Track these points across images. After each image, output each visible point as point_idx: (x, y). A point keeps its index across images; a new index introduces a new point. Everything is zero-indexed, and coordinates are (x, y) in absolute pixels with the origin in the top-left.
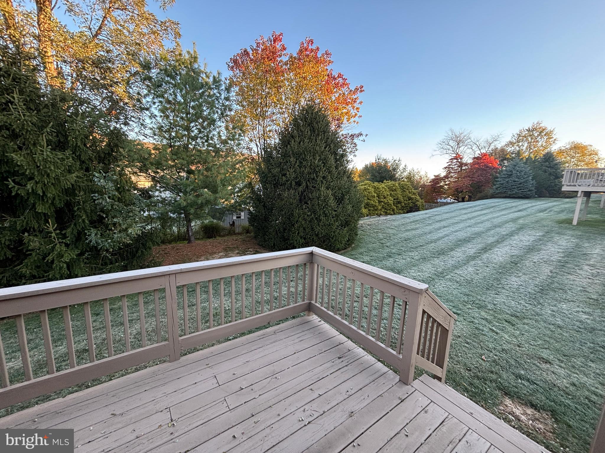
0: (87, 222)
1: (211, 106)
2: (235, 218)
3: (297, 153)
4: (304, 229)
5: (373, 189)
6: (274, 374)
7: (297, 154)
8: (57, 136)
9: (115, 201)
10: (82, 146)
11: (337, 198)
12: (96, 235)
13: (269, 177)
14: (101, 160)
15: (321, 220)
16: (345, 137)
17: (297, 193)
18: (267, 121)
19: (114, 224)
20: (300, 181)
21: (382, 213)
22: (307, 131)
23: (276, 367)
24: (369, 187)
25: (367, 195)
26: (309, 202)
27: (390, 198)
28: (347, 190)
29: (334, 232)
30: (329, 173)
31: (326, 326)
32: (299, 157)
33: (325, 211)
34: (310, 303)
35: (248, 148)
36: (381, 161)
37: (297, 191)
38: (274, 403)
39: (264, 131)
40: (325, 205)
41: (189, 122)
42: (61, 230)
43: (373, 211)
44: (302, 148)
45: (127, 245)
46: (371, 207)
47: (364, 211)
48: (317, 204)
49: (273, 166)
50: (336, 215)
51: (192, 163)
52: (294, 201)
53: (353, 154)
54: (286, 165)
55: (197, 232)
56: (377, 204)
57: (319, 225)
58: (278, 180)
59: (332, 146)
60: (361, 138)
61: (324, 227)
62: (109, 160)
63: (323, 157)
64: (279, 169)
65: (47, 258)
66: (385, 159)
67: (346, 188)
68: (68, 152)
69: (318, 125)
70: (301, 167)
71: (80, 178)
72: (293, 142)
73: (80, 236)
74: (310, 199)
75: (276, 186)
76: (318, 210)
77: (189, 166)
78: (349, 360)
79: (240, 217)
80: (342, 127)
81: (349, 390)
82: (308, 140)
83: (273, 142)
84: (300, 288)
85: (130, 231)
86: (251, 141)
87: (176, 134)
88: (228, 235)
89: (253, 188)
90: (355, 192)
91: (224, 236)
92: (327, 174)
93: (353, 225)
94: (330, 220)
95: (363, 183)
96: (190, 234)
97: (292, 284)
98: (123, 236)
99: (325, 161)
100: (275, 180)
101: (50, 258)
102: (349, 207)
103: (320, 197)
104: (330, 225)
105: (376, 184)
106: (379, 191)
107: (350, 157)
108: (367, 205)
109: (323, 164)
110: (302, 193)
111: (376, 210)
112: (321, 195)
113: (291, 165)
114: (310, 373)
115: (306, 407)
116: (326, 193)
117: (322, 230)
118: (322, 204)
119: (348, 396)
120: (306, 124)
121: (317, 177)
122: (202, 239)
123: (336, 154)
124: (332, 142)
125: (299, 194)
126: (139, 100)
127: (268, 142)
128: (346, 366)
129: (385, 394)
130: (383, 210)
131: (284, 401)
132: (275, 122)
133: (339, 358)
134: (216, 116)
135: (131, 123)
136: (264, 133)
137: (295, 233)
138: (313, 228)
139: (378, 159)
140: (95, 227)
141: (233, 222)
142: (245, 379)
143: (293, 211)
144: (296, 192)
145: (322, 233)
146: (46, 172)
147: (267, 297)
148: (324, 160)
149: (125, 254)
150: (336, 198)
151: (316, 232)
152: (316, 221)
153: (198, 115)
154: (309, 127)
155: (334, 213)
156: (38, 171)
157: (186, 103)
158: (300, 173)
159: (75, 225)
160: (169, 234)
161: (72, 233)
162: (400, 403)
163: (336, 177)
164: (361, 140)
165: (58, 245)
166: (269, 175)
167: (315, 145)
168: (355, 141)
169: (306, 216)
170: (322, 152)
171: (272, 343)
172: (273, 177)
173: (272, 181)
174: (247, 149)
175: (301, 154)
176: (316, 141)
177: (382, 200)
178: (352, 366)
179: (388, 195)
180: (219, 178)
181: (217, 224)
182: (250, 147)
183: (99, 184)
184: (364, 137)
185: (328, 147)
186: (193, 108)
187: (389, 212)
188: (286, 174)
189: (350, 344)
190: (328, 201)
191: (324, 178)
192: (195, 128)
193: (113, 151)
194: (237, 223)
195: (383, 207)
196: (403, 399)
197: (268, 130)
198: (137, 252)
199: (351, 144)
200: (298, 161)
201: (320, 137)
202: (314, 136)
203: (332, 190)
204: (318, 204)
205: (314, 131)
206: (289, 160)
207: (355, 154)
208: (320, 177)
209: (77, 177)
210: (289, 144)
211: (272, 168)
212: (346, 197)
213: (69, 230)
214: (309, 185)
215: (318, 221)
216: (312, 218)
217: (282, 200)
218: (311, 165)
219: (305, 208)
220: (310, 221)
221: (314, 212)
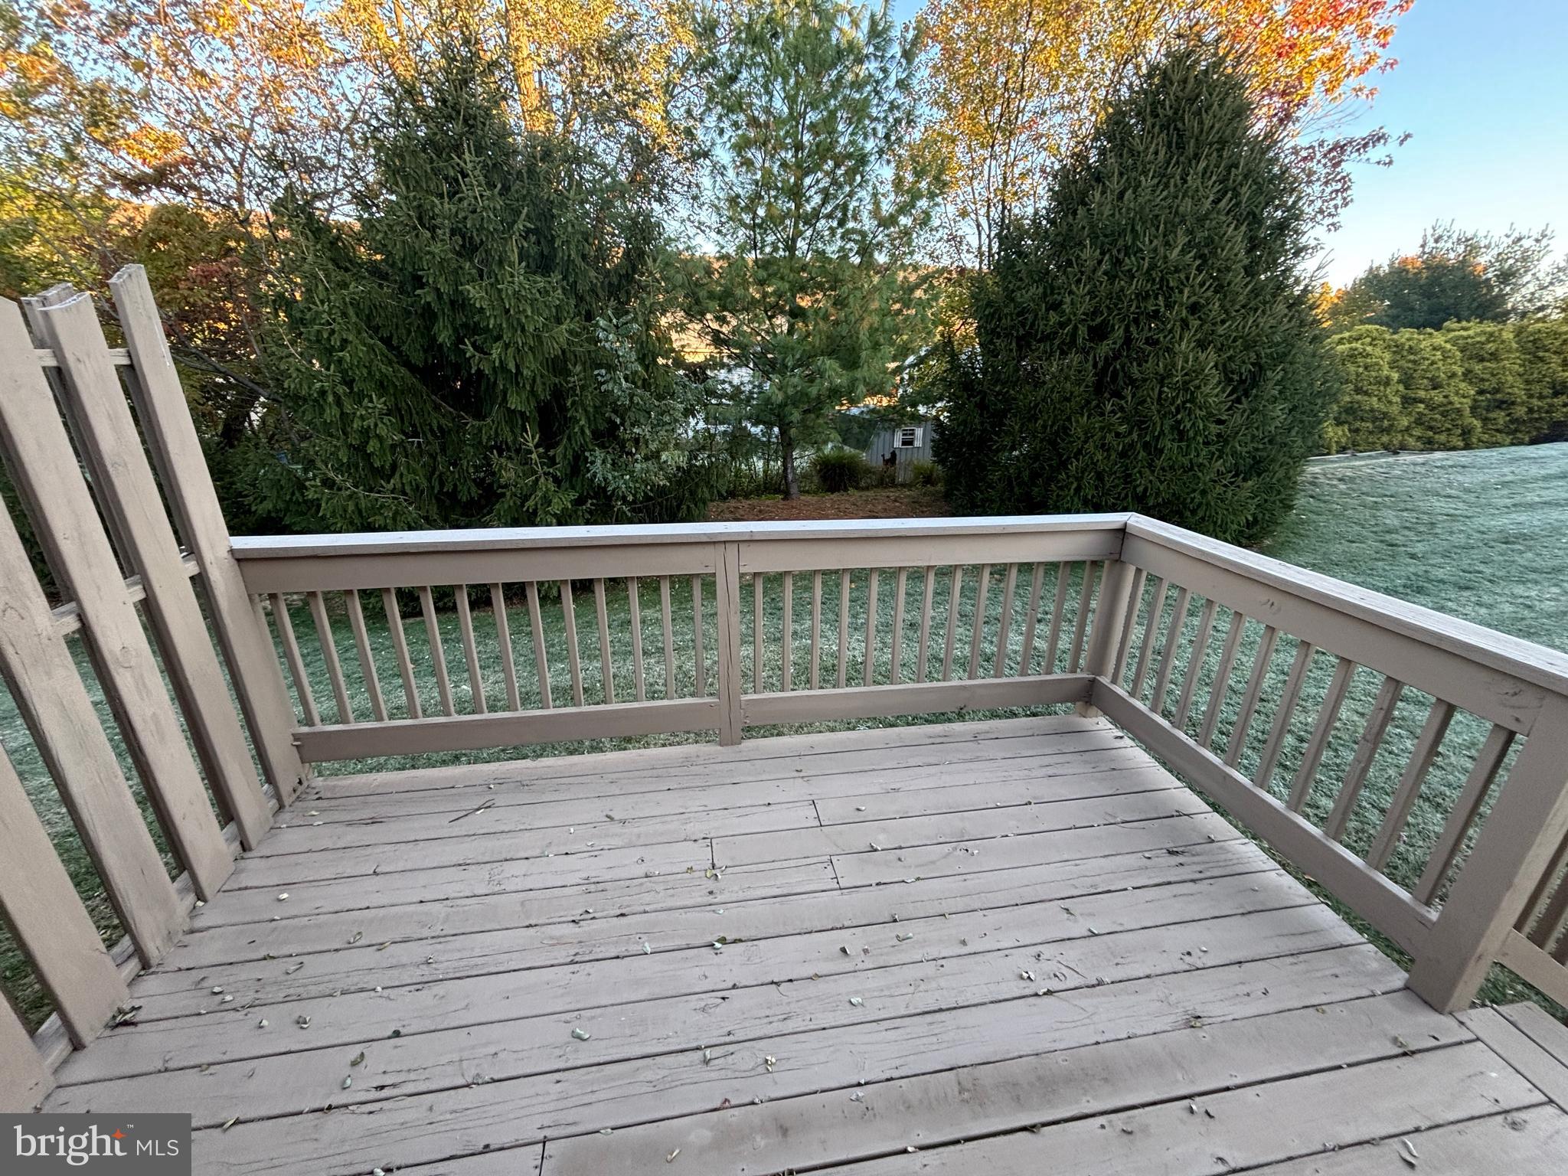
0: (587, 432)
1: (859, 112)
2: (897, 444)
3: (1108, 232)
4: (1100, 476)
5: (1387, 356)
6: (962, 840)
7: (1106, 236)
8: (539, 243)
9: (637, 387)
10: (578, 261)
11: (1236, 377)
12: (604, 462)
13: (1006, 315)
14: (613, 291)
15: (1161, 451)
16: (1305, 159)
17: (1091, 362)
18: (1021, 143)
19: (637, 441)
20: (1105, 322)
21: (1411, 441)
22: (1156, 151)
23: (972, 824)
24: (1369, 349)
25: (1358, 375)
26: (1128, 392)
27: (1463, 385)
28: (1281, 349)
29: (1204, 493)
30: (1216, 292)
31: (1137, 756)
32: (1114, 243)
33: (1179, 422)
34: (1093, 681)
35: (952, 238)
36: (1450, 245)
37: (1091, 358)
38: (954, 910)
39: (1005, 179)
40: (1184, 403)
41: (799, 174)
42: (547, 450)
43: (1371, 433)
44: (1129, 209)
45: (661, 491)
46: (1362, 420)
47: (1333, 432)
48: (1156, 396)
49: (1021, 280)
50: (1219, 435)
51: (803, 289)
52: (1077, 390)
53: (1328, 221)
54: (1065, 272)
55: (805, 476)
56: (1395, 409)
57: (1151, 466)
58: (1032, 325)
59: (1245, 191)
60: (1377, 153)
61: (1169, 476)
62: (628, 293)
63: (1200, 235)
64: (1041, 290)
65: (527, 504)
66: (1469, 235)
67: (1278, 344)
68: (556, 277)
69: (1201, 122)
70: (1116, 276)
71: (578, 335)
72: (1098, 195)
73: (578, 464)
74: (1132, 382)
75: (1024, 343)
76: (1156, 418)
77: (794, 296)
78: (1207, 869)
79: (911, 443)
80: (1298, 120)
81: (1196, 953)
82: (1156, 181)
83: (1030, 211)
84: (1065, 642)
85: (664, 457)
86: (964, 214)
87: (768, 211)
88: (876, 487)
89: (954, 356)
90: (1314, 356)
91: (867, 488)
92: (1209, 293)
93: (1281, 474)
94: (1193, 454)
95: (1347, 334)
96: (790, 477)
97: (1039, 628)
98: (651, 467)
99: (1206, 252)
100: (1023, 325)
101: (531, 503)
102: (1279, 412)
103: (1171, 375)
104: (1191, 469)
105: (1406, 335)
106: (1414, 362)
107: (1312, 233)
108: (1350, 414)
109: (1198, 262)
110: (1108, 361)
111: (1387, 431)
112: (1174, 365)
113: (1082, 273)
114: (1069, 867)
115: (1047, 951)
116: (1196, 359)
117: (1162, 482)
118: (1174, 399)
119: (1187, 968)
120: (1153, 126)
121: (1169, 306)
122: (815, 493)
123: (1255, 219)
124: (1246, 177)
125: (1095, 365)
126: (689, 133)
127: (1016, 211)
128: (1193, 881)
129: (1338, 1008)
130: (1417, 432)
131: (981, 913)
132: (1043, 140)
133: (1171, 853)
134: (870, 145)
135: (672, 196)
136: (1005, 184)
137: (1067, 487)
138: (1130, 475)
139: (1437, 241)
140: (602, 446)
141: (894, 454)
142: (884, 830)
143: (1069, 419)
144: (1087, 361)
145: (1158, 494)
146: (518, 320)
147: (961, 650)
148: (1207, 245)
149: (657, 510)
150: (1231, 380)
151: (1140, 489)
152: (1142, 454)
153: (823, 151)
154: (1164, 135)
155: (1214, 429)
156: (508, 320)
157: (795, 117)
158: (1109, 296)
159: (569, 439)
160: (746, 476)
161: (565, 456)
162: (1396, 1056)
163: (1243, 307)
164: (1374, 160)
165: (542, 480)
166: (1006, 311)
167: (1176, 197)
168: (1346, 167)
169: (1109, 437)
170: (1201, 220)
171: (965, 761)
172: (1019, 315)
173: (1013, 327)
174: (949, 240)
175: (1122, 233)
176: (1185, 182)
177: (1422, 394)
178: (1212, 888)
179: (1454, 375)
180: (866, 324)
181: (852, 457)
182: (960, 233)
183: (607, 345)
184: (1390, 148)
185: (1229, 195)
186: (813, 128)
187: (1443, 438)
188: (1061, 303)
189: (1216, 824)
190: (1199, 387)
191: (1194, 308)
192: (813, 190)
193: (634, 270)
194: (901, 458)
195: (1419, 422)
196: (1413, 1048)
197: (1017, 171)
198: (679, 507)
199: (1326, 183)
200: (1107, 257)
201: (1203, 164)
202: (1177, 162)
203: (1220, 350)
204: (1159, 398)
205: (1181, 147)
206: (1078, 257)
207: (1336, 220)
208: (1182, 305)
209: (571, 332)
210: (1084, 204)
211: (1019, 288)
212: (1269, 373)
213: (560, 449)
214: (1135, 335)
215: (1150, 454)
216: (1132, 445)
217: (1038, 384)
218: (1153, 267)
219: (1113, 411)
220: (1123, 455)
221: (1140, 423)
